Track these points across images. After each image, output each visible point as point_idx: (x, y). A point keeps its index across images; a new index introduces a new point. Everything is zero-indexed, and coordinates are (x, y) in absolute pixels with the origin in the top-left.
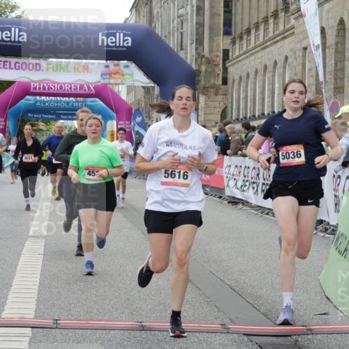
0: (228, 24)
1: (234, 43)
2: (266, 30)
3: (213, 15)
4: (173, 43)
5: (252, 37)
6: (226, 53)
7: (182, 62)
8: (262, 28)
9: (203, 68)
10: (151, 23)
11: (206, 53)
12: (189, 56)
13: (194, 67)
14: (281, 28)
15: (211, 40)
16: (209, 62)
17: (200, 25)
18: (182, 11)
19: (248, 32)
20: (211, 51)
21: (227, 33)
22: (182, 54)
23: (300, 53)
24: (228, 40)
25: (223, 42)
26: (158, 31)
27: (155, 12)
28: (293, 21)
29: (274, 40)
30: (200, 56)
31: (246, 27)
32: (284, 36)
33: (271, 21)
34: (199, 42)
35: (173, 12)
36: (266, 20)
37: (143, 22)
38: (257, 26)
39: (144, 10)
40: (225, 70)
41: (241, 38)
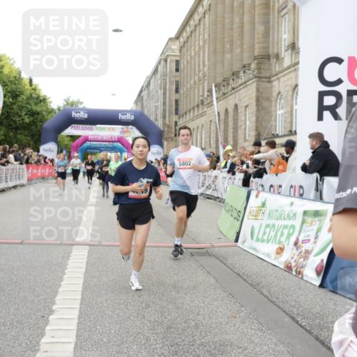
0: (177, 110)
1: (179, 118)
2: (194, 112)
3: (170, 106)
4: (152, 118)
5: (188, 116)
6: (176, 123)
7: (156, 127)
8: (192, 111)
9: (166, 129)
10: (142, 109)
11: (167, 122)
12: (160, 124)
13: (162, 129)
14: (200, 112)
15: (169, 117)
16: (169, 127)
17: (164, 110)
18: (156, 104)
19: (186, 113)
20: (169, 121)
21: (177, 114)
22: (156, 123)
23: (209, 123)
24: (177, 117)
25: (175, 118)
26: (146, 113)
27: (145, 104)
28: (205, 109)
29: (197, 117)
30: (164, 124)
31: (185, 110)
32: (202, 115)
33: (196, 109)
34: (164, 117)
35: (153, 104)
36: (194, 108)
37: (139, 109)
38: (190, 111)
39: (140, 104)
40: (176, 130)
41: (183, 116)
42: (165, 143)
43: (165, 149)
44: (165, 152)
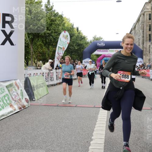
0: (150, 39)
3: (146, 38)
4: (137, 44)
6: (150, 46)
7: (139, 49)
9: (144, 50)
13: (142, 49)
15: (146, 43)
16: (146, 48)
17: (143, 40)
18: (139, 37)
20: (146, 46)
21: (150, 41)
22: (139, 47)
24: (150, 43)
30: (143, 47)
34: (143, 44)
35: (137, 38)
40: (149, 50)
42: (144, 57)
43: (144, 60)
44: (144, 61)
